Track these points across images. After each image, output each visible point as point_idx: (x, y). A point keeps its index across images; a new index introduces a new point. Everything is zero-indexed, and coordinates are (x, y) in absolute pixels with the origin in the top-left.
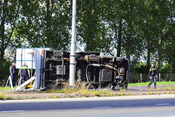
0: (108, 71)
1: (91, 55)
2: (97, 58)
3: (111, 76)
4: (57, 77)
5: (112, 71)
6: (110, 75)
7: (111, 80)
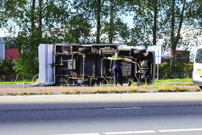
0: (126, 65)
1: (105, 48)
2: (112, 51)
3: (130, 70)
4: (71, 72)
5: (131, 65)
6: (128, 69)
7: (130, 75)
